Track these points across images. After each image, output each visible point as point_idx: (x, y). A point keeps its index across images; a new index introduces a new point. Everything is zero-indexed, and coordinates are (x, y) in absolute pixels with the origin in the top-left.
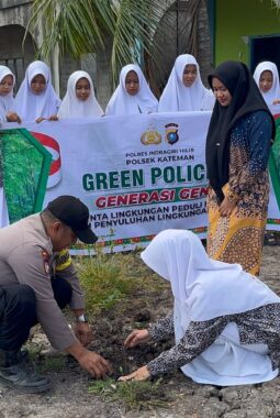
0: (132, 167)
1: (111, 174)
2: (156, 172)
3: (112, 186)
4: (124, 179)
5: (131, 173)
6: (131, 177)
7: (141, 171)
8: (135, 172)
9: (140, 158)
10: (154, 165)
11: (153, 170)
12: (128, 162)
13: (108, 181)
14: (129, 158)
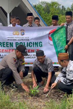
0: (9, 41)
1: (3, 43)
2: (17, 44)
3: (3, 46)
4: (7, 45)
5: (9, 43)
6: (9, 44)
7: (12, 43)
8: (10, 43)
9: (12, 39)
10: (16, 41)
11: (16, 43)
12: (8, 40)
13: (2, 45)
14: (9, 38)
